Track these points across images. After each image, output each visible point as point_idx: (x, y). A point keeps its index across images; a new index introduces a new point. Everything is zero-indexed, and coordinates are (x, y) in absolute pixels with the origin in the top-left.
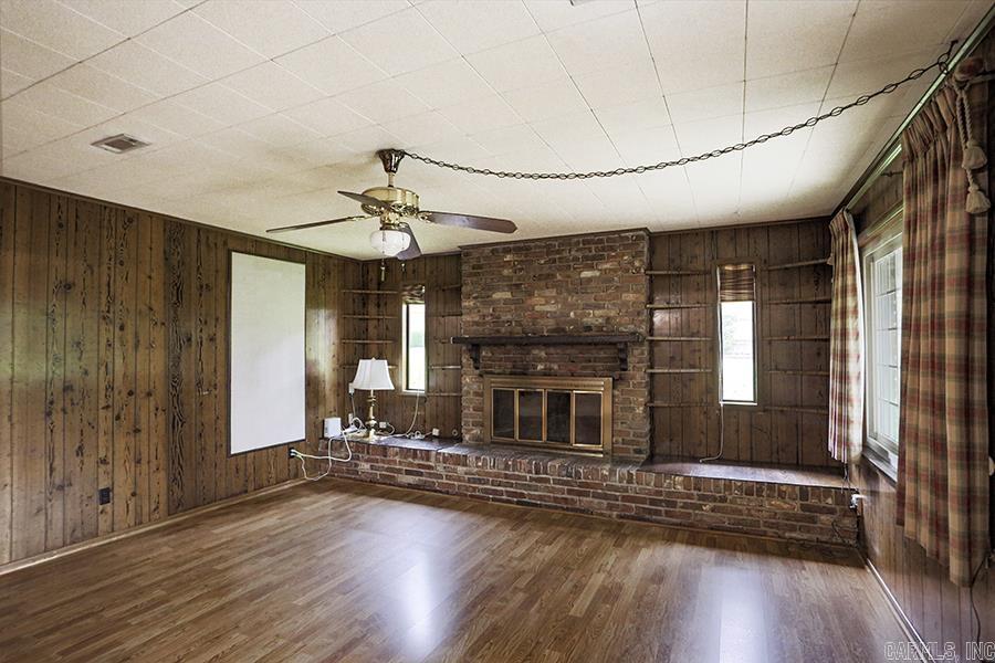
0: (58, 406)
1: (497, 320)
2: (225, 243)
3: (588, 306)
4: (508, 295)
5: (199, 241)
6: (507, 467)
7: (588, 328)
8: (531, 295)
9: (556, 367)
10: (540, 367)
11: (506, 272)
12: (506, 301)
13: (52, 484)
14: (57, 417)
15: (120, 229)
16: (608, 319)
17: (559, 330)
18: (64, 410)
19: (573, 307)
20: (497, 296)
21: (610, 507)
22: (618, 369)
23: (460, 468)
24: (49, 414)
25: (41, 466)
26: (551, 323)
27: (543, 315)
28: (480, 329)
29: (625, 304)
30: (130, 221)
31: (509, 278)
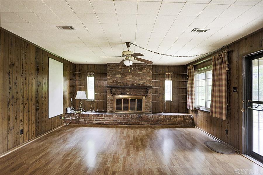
0: (11, 103)
1: (117, 82)
2: (48, 55)
3: (140, 80)
4: (120, 76)
5: (42, 54)
6: (124, 117)
7: (140, 85)
8: (126, 76)
9: (132, 93)
10: (128, 93)
11: (119, 70)
12: (119, 78)
13: (9, 128)
14: (10, 107)
15: (25, 48)
16: (144, 83)
17: (132, 85)
18: (12, 104)
19: (136, 80)
20: (117, 76)
21: (148, 123)
22: (146, 94)
23: (111, 118)
24: (8, 106)
25: (6, 123)
26: (131, 83)
27: (129, 81)
28: (112, 84)
29: (148, 80)
30: (28, 45)
31: (120, 72)
